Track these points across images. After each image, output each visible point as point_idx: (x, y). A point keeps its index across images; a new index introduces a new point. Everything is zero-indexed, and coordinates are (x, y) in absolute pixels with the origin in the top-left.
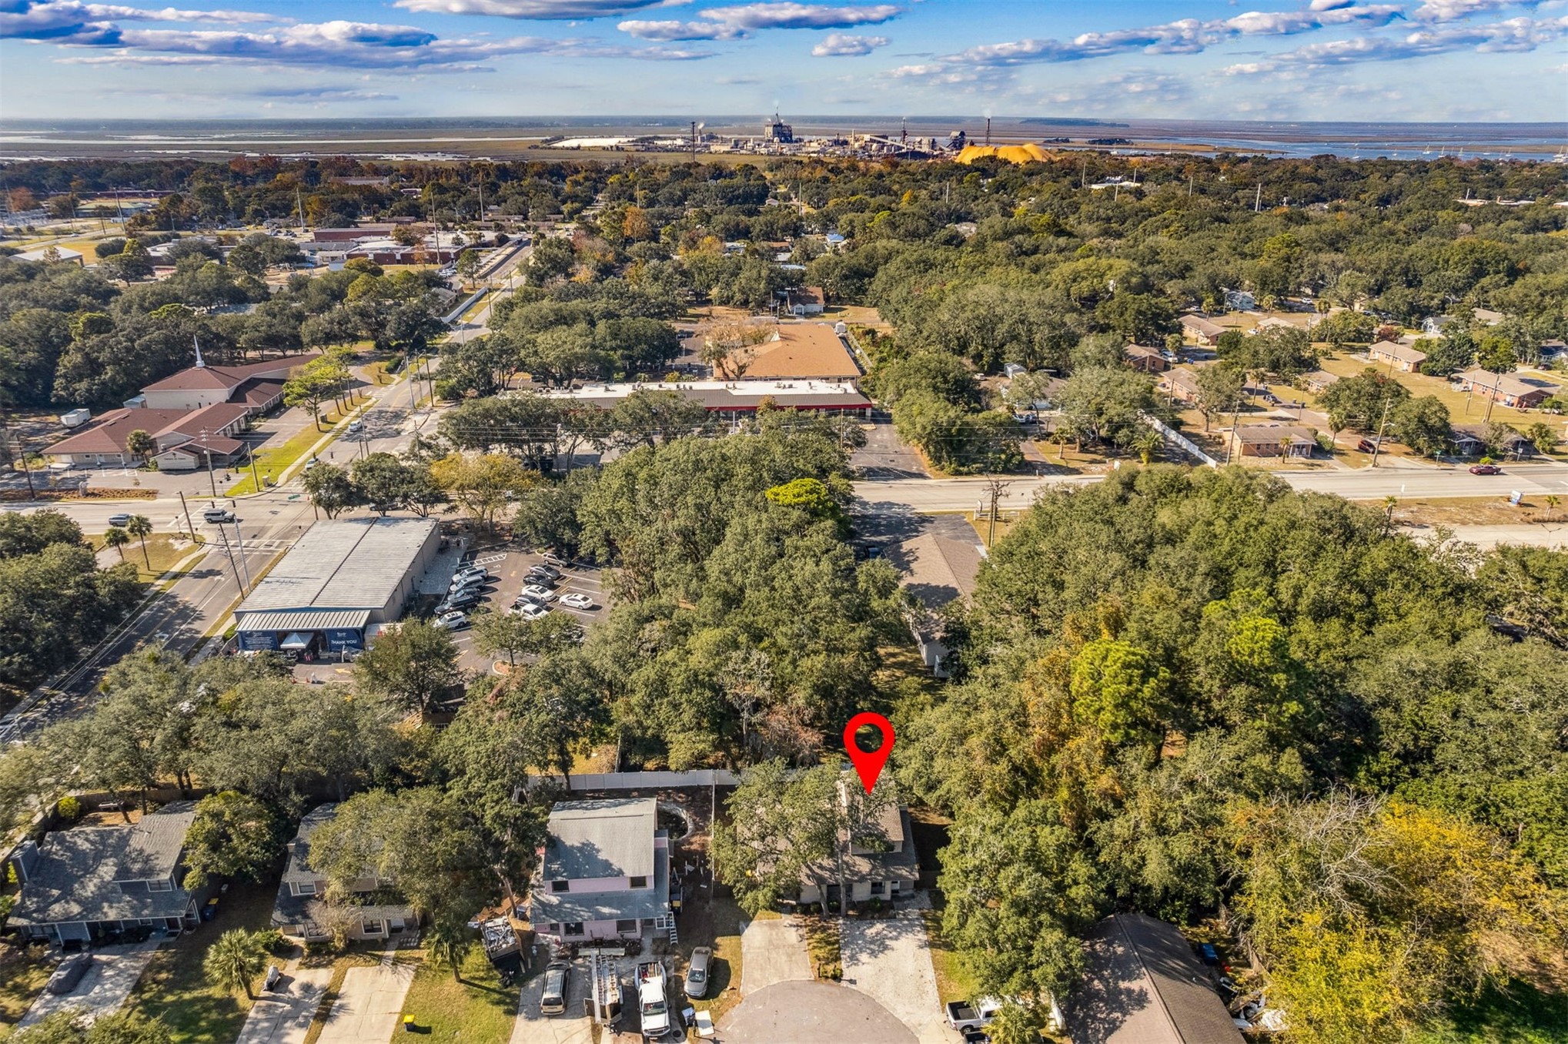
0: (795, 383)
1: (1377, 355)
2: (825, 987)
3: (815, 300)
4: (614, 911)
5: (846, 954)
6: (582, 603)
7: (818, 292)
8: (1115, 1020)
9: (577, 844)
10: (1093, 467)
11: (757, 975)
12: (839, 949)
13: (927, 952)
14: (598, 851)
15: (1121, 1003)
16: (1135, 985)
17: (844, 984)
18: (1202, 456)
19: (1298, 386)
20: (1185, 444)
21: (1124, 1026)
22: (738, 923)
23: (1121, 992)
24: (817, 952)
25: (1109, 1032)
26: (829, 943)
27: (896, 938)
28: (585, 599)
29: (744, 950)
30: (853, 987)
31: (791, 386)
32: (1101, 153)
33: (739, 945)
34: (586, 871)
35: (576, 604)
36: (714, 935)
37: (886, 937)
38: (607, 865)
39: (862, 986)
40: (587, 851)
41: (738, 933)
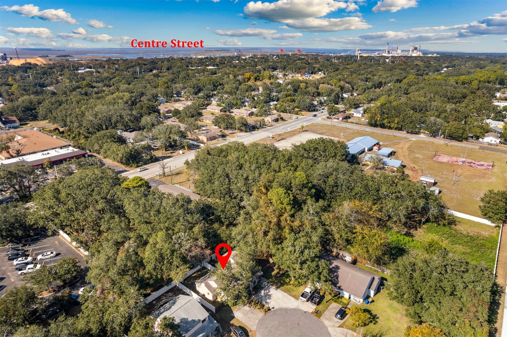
0: (49, 151)
1: (209, 110)
2: (269, 314)
3: (14, 122)
4: (203, 334)
5: (264, 303)
6: (52, 255)
7: (14, 118)
8: (336, 275)
9: (179, 321)
10: (173, 154)
11: (251, 323)
12: (261, 303)
13: (278, 290)
14: (187, 319)
15: (334, 271)
16: (333, 265)
17: (272, 310)
18: (198, 144)
19: (200, 121)
20: (191, 142)
21: (339, 275)
22: (230, 315)
23: (332, 269)
24: (257, 307)
25: (337, 278)
26: (257, 303)
27: (269, 292)
28: (52, 253)
29: (240, 320)
30: (274, 309)
31: (48, 153)
32: (66, 60)
33: (238, 320)
34: (189, 327)
35: (49, 256)
36: (229, 322)
37: (267, 293)
38: (193, 321)
39: (276, 307)
40: (184, 321)
41: (233, 317)
